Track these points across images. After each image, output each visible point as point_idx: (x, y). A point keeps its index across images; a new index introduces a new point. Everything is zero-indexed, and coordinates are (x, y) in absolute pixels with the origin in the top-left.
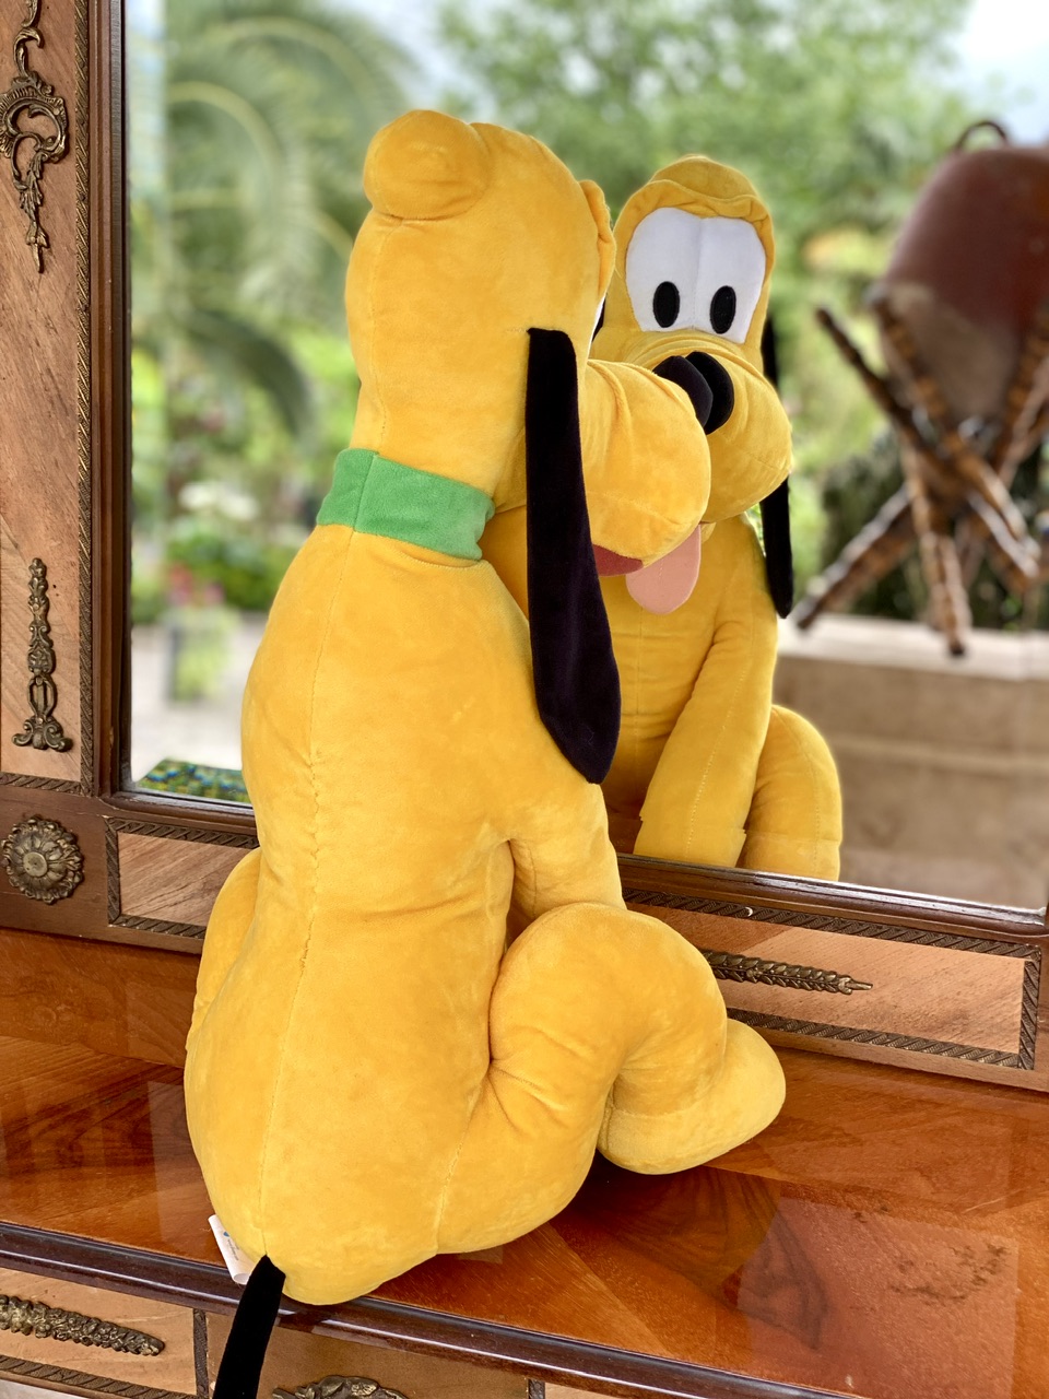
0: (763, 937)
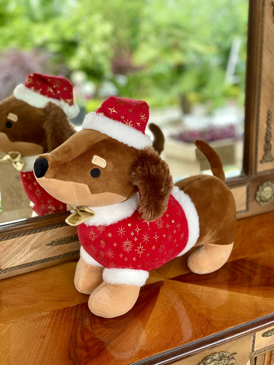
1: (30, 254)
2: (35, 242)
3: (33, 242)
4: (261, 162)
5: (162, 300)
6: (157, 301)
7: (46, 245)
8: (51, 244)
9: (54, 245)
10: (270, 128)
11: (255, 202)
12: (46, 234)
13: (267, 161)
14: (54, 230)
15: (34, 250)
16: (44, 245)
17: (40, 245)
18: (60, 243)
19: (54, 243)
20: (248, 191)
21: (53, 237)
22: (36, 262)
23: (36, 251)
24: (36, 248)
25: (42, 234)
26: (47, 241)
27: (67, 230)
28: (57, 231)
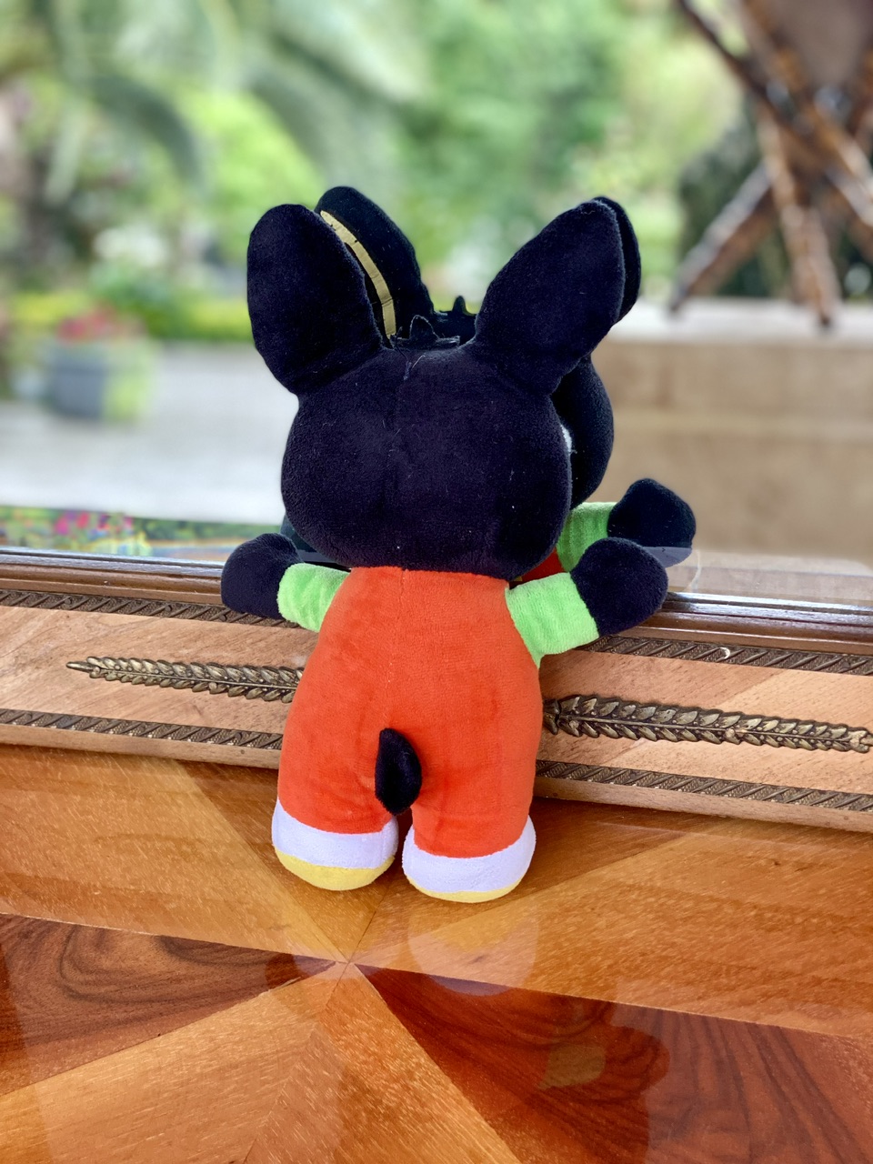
0: (745, 685)
1: (12, 678)
2: (29, 642)
3: (24, 639)
5: (214, 1031)
6: (190, 1026)
7: (69, 666)
8: (86, 667)
9: (96, 673)
12: (71, 624)
14: (95, 614)
15: (29, 669)
16: (63, 662)
17: (48, 659)
18: (122, 675)
19: (98, 669)
21: (95, 641)
23: (34, 676)
24: (36, 663)
26: (75, 653)
27: (147, 632)
28: (111, 623)
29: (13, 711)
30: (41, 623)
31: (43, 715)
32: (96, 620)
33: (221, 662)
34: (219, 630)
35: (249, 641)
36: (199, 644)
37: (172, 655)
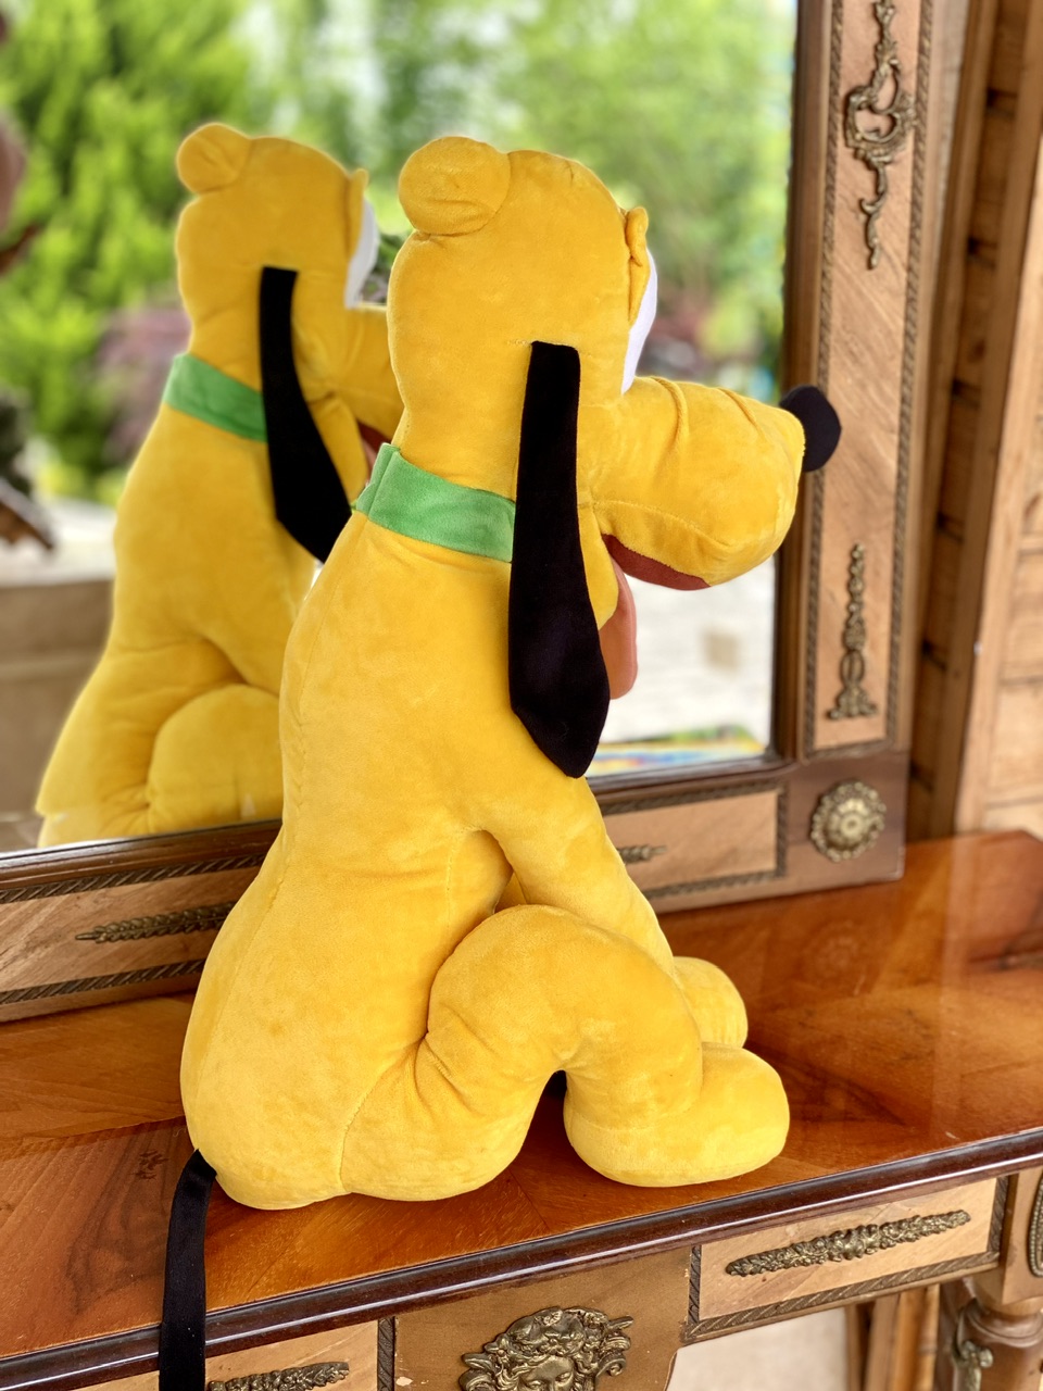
1: (22, 961)
2: (41, 927)
3: (36, 925)
4: (829, 715)
7: (77, 939)
8: (94, 936)
9: (102, 939)
10: (861, 605)
11: (809, 848)
12: (79, 903)
13: (849, 715)
14: (103, 891)
15: (38, 950)
16: (71, 937)
17: (57, 937)
18: (124, 934)
19: (104, 934)
20: (781, 807)
21: (101, 913)
22: (41, 990)
23: (43, 954)
24: (44, 943)
25: (66, 902)
26: (82, 927)
27: (147, 895)
28: (117, 894)
29: (23, 990)
30: (53, 909)
31: (51, 987)
32: (104, 896)
33: (208, 904)
34: (208, 879)
35: (231, 883)
36: (190, 895)
37: (167, 909)
